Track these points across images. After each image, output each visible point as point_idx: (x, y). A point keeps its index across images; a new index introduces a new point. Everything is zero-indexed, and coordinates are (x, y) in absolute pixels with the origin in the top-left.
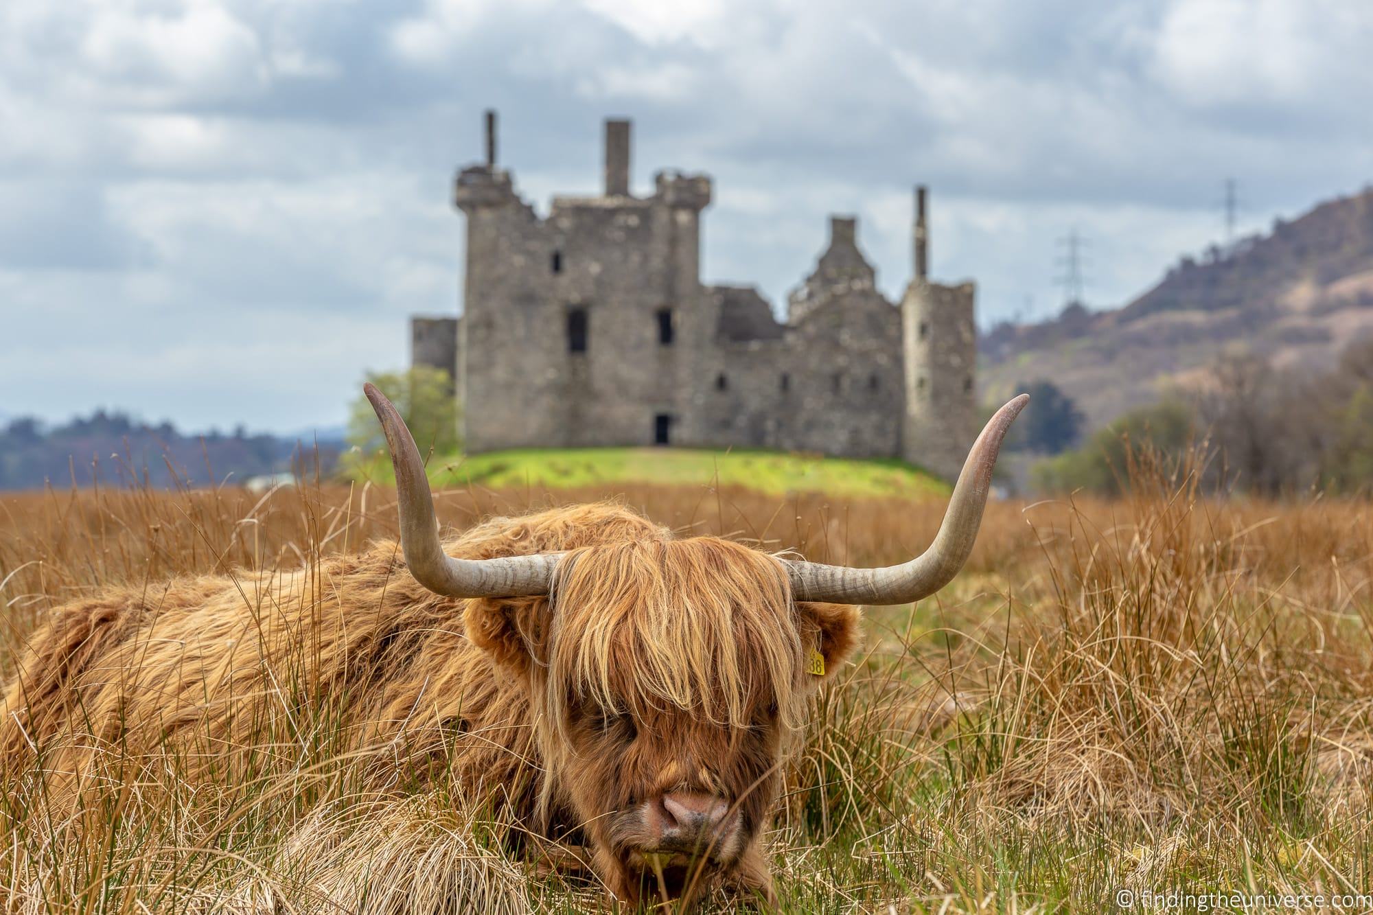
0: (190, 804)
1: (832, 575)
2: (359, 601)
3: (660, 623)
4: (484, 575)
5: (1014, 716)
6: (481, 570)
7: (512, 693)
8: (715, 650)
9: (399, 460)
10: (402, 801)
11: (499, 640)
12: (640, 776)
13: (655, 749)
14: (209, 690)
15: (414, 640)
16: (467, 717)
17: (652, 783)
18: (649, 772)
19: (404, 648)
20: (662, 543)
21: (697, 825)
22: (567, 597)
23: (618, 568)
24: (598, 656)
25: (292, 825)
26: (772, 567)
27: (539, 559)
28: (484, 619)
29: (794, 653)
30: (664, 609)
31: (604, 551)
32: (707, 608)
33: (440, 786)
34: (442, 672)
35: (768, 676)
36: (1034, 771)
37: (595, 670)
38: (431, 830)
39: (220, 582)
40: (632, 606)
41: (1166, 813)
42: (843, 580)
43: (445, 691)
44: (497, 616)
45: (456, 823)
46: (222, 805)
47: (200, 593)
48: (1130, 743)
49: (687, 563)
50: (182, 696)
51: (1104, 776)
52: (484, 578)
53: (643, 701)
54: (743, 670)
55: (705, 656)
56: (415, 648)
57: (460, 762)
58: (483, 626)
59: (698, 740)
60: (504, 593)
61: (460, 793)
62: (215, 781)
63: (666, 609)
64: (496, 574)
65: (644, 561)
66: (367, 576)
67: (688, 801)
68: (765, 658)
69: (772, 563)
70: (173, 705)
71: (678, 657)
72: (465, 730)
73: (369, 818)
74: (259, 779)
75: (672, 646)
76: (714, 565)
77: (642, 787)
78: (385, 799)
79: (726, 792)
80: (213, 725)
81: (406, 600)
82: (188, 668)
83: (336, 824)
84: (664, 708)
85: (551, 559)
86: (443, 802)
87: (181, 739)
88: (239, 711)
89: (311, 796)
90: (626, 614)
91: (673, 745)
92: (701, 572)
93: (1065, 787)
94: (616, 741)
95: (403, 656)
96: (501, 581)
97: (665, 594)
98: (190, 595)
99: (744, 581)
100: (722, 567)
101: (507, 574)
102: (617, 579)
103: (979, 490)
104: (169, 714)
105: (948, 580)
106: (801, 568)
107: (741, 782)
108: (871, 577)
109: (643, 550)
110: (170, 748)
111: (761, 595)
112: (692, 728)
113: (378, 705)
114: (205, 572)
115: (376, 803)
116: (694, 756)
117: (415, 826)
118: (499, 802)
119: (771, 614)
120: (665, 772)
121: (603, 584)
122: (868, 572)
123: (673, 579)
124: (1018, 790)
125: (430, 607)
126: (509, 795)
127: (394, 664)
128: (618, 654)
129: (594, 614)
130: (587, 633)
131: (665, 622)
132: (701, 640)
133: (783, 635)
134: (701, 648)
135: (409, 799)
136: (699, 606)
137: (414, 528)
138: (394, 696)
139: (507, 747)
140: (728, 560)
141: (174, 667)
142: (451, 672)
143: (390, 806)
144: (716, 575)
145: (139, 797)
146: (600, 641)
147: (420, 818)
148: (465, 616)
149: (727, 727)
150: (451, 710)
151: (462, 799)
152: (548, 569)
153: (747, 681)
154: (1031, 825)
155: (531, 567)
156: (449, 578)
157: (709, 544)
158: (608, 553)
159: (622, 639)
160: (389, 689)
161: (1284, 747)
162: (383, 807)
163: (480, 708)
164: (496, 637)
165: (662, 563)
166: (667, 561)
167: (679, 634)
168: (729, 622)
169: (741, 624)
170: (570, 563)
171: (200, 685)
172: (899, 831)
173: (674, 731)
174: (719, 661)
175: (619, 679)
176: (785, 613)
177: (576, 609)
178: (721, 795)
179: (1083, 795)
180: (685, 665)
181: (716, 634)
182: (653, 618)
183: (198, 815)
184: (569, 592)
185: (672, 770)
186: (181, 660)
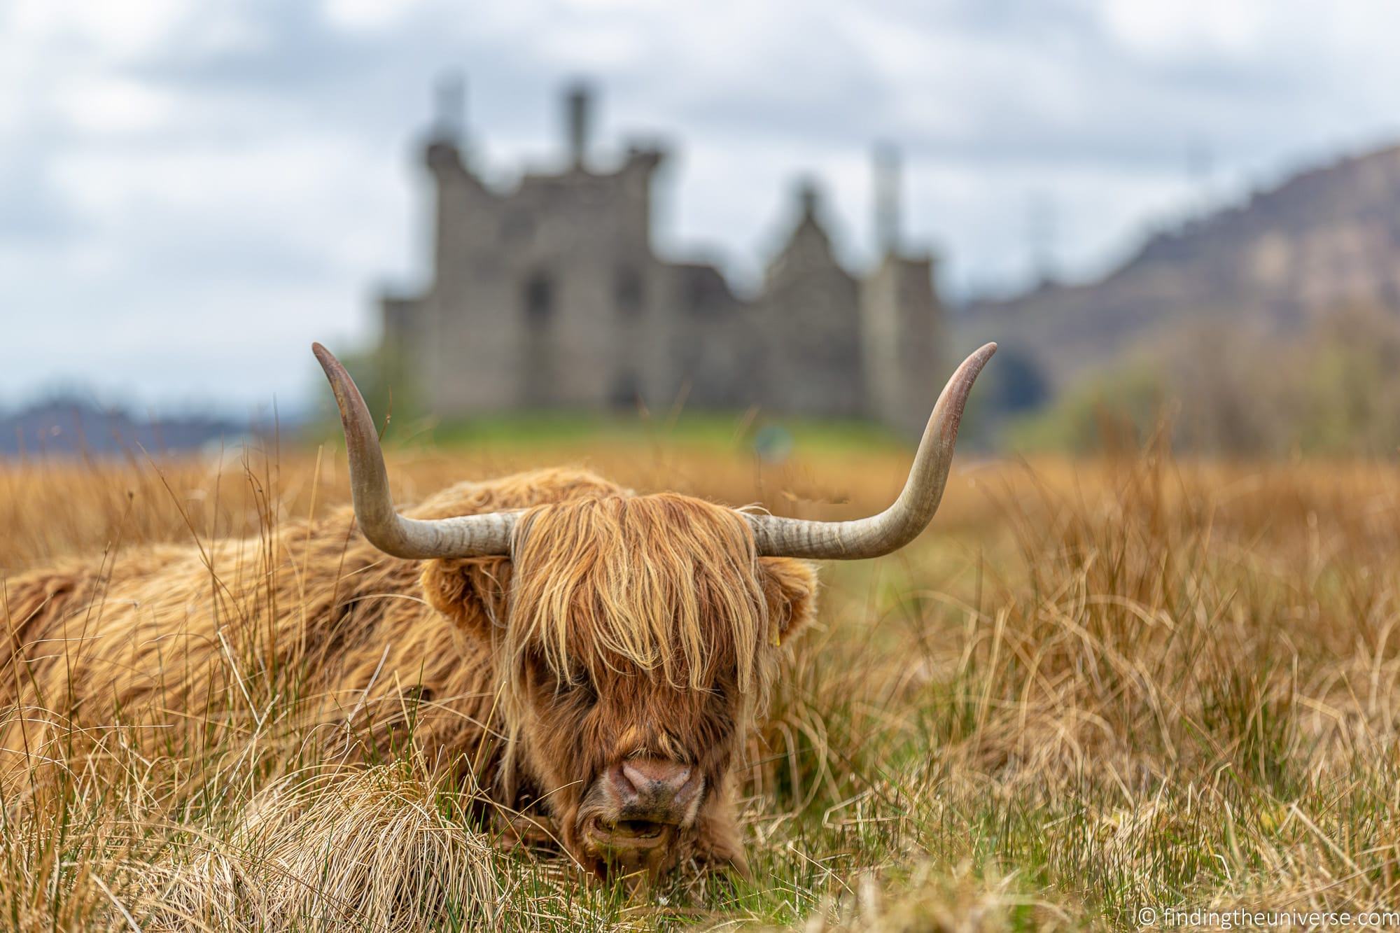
0: (146, 779)
1: (798, 530)
2: (320, 568)
3: (620, 584)
4: (440, 535)
5: (987, 679)
6: (436, 531)
7: (474, 662)
8: (677, 610)
9: (349, 421)
10: (362, 772)
11: (459, 604)
12: (600, 743)
13: (615, 713)
14: (164, 658)
15: (376, 608)
16: (431, 686)
17: (612, 751)
18: (609, 738)
19: (366, 615)
20: (623, 499)
21: (657, 793)
22: (525, 557)
23: (577, 527)
24: (557, 618)
25: (250, 798)
26: (736, 522)
27: (496, 518)
28: (443, 582)
29: (759, 612)
30: (624, 568)
31: (563, 509)
32: (668, 567)
33: (402, 757)
34: (405, 640)
35: (730, 637)
36: (1010, 737)
37: (553, 633)
38: (392, 801)
39: (176, 551)
40: (591, 566)
41: (1144, 776)
42: (809, 535)
43: (408, 659)
44: (457, 578)
45: (419, 793)
46: (179, 779)
47: (157, 562)
48: (1107, 705)
49: (648, 521)
50: (139, 665)
51: (1082, 740)
52: (440, 539)
53: (603, 665)
54: (705, 632)
55: (666, 616)
56: (376, 615)
57: (422, 732)
58: (443, 590)
59: (658, 701)
60: (462, 553)
61: (422, 764)
62: (171, 754)
63: (626, 568)
64: (452, 534)
65: (603, 519)
66: (328, 542)
67: (647, 769)
68: (727, 617)
69: (736, 518)
70: (128, 674)
71: (638, 618)
72: (428, 699)
73: (329, 790)
74: (216, 750)
75: (632, 607)
76: (675, 521)
77: (602, 753)
78: (346, 770)
79: (687, 757)
80: (169, 695)
81: (366, 566)
82: (144, 637)
83: (296, 797)
84: (624, 670)
85: (509, 517)
86: (405, 773)
87: (136, 709)
88: (195, 683)
89: (268, 766)
90: (585, 575)
91: (634, 709)
92: (663, 530)
93: (1042, 753)
94: (576, 708)
95: (364, 624)
96: (458, 541)
97: (625, 552)
98: (147, 564)
99: (707, 538)
100: (684, 524)
101: (463, 534)
102: (575, 538)
103: (946, 443)
104: (123, 685)
105: (916, 535)
106: (766, 523)
107: (704, 745)
108: (837, 532)
109: (603, 508)
110: (124, 720)
111: (725, 552)
112: (653, 691)
113: (339, 674)
114: (162, 540)
115: (336, 775)
116: (654, 720)
117: (377, 798)
118: (462, 772)
119: (735, 572)
120: (624, 738)
121: (562, 544)
122: (835, 526)
123: (633, 538)
124: (992, 756)
125: (393, 574)
126: (472, 766)
127: (356, 632)
128: (577, 616)
129: (553, 575)
130: (546, 594)
131: (625, 582)
132: (662, 600)
133: (747, 594)
134: (662, 608)
135: (370, 771)
136: (660, 564)
137: (365, 491)
138: (356, 665)
139: (472, 716)
140: (691, 517)
141: (128, 637)
142: (414, 640)
143: (351, 777)
144: (678, 533)
145: (93, 770)
146: (559, 603)
147: (382, 790)
148: (423, 580)
149: (688, 689)
150: (412, 680)
151: (424, 769)
152: (507, 528)
153: (709, 642)
154: (1007, 791)
155: (489, 526)
156: (404, 540)
157: (670, 500)
158: (568, 511)
159: (581, 601)
160: (350, 658)
161: (1265, 710)
162: (343, 778)
163: (443, 676)
164: (455, 601)
165: (622, 522)
166: (627, 519)
167: (639, 595)
168: (690, 581)
169: (703, 582)
170: (529, 521)
171: (156, 653)
172: (872, 798)
173: (635, 695)
174: (681, 621)
175: (577, 642)
176: (750, 570)
177: (535, 569)
178: (681, 761)
179: (1059, 762)
180: (646, 627)
181: (677, 595)
182: (613, 579)
183: (154, 789)
184: (527, 552)
185: (630, 735)
186: (136, 631)
